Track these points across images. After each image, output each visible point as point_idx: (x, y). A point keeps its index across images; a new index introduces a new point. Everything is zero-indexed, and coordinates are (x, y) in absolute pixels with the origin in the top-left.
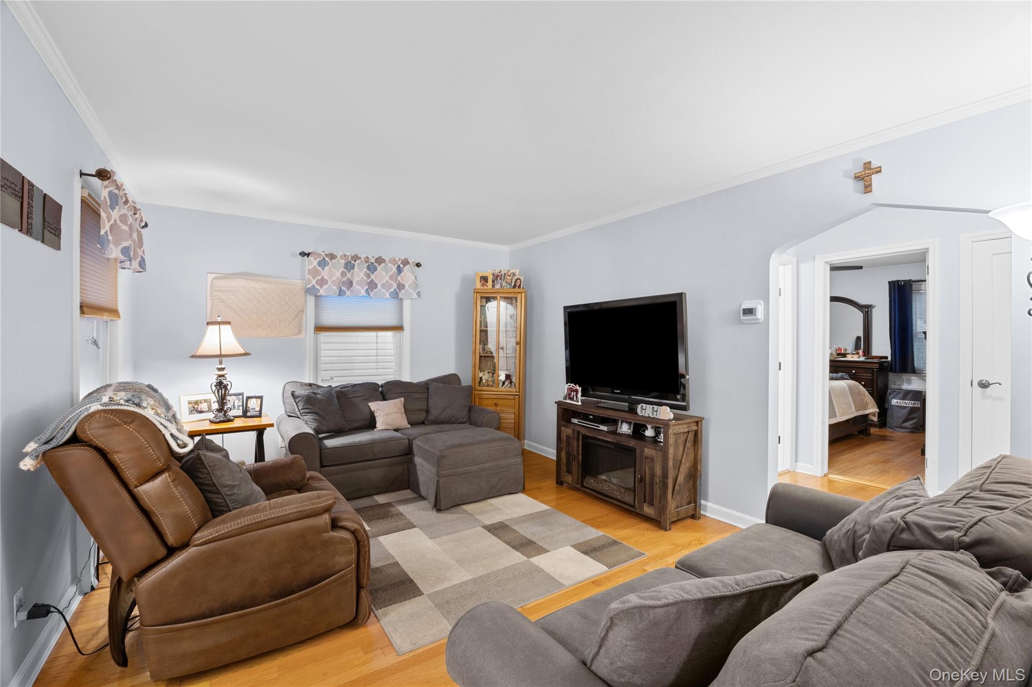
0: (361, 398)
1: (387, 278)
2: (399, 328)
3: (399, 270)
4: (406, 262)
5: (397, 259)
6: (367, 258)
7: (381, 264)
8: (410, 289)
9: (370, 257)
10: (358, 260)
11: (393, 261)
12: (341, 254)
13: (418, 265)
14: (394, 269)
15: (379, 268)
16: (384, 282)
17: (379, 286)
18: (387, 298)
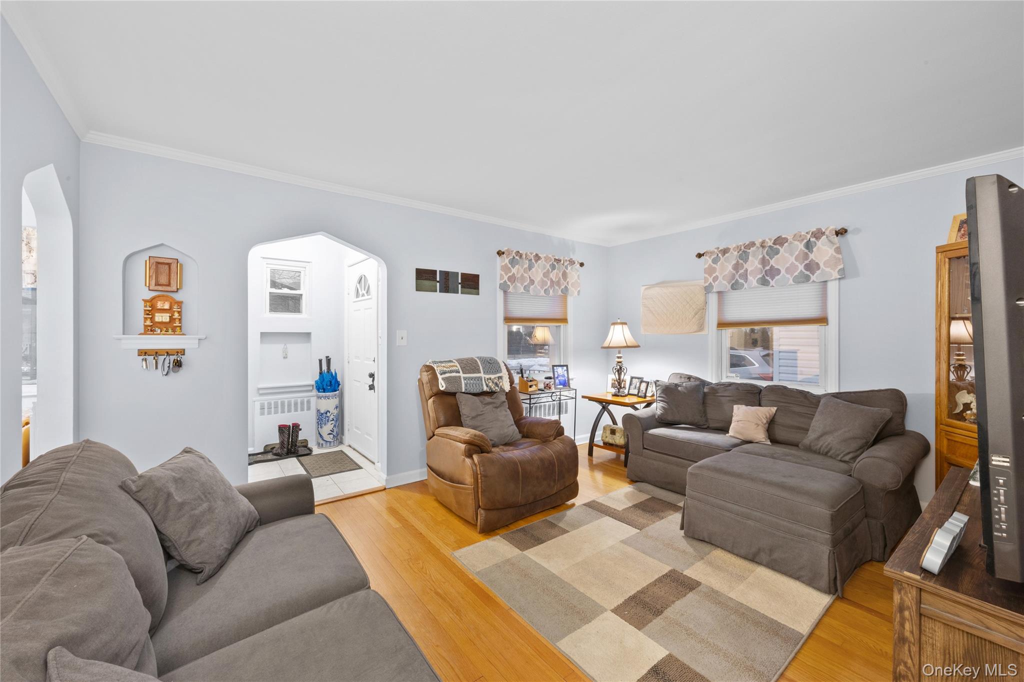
0: (728, 398)
1: (793, 259)
2: (822, 320)
3: (809, 246)
4: (818, 234)
5: (803, 233)
6: (763, 242)
7: (783, 245)
8: (825, 267)
9: (767, 240)
10: (753, 247)
11: (798, 237)
12: (734, 246)
13: (841, 233)
14: (801, 246)
15: (782, 250)
16: (788, 265)
17: (783, 272)
18: (790, 285)
